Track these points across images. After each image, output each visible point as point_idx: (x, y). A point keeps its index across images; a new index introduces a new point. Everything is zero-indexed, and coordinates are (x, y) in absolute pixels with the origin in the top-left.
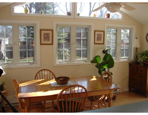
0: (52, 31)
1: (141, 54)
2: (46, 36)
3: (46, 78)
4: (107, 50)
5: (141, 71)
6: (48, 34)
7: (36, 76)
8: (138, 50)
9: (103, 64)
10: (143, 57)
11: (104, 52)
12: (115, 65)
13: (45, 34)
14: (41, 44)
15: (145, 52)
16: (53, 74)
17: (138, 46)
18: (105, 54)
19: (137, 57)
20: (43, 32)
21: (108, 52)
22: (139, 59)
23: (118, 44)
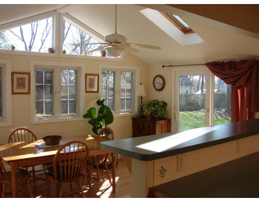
0: (29, 74)
1: (148, 105)
2: (20, 81)
3: (27, 140)
4: (103, 101)
5: (149, 127)
6: (23, 79)
7: (10, 138)
8: (143, 99)
9: (99, 119)
10: (150, 108)
11: (100, 103)
12: (115, 120)
13: (18, 79)
14: (13, 93)
15: (152, 102)
16: (33, 135)
17: (143, 94)
18: (100, 106)
19: (142, 108)
20: (16, 76)
21: (104, 103)
22: (144, 111)
23: (117, 92)
